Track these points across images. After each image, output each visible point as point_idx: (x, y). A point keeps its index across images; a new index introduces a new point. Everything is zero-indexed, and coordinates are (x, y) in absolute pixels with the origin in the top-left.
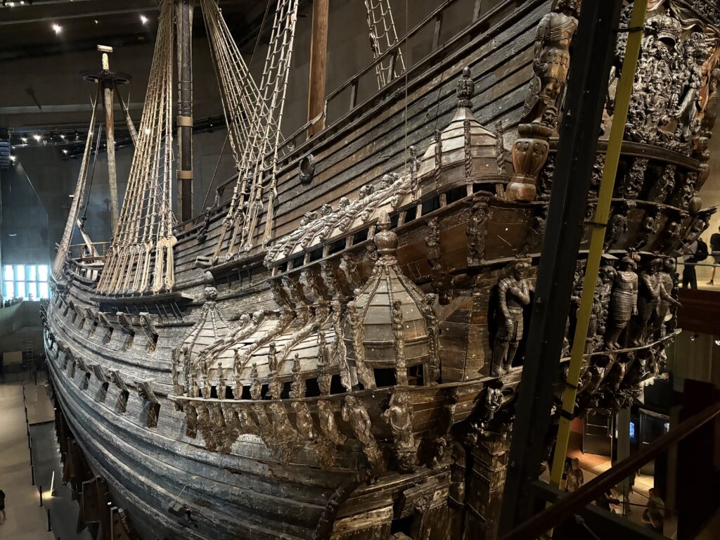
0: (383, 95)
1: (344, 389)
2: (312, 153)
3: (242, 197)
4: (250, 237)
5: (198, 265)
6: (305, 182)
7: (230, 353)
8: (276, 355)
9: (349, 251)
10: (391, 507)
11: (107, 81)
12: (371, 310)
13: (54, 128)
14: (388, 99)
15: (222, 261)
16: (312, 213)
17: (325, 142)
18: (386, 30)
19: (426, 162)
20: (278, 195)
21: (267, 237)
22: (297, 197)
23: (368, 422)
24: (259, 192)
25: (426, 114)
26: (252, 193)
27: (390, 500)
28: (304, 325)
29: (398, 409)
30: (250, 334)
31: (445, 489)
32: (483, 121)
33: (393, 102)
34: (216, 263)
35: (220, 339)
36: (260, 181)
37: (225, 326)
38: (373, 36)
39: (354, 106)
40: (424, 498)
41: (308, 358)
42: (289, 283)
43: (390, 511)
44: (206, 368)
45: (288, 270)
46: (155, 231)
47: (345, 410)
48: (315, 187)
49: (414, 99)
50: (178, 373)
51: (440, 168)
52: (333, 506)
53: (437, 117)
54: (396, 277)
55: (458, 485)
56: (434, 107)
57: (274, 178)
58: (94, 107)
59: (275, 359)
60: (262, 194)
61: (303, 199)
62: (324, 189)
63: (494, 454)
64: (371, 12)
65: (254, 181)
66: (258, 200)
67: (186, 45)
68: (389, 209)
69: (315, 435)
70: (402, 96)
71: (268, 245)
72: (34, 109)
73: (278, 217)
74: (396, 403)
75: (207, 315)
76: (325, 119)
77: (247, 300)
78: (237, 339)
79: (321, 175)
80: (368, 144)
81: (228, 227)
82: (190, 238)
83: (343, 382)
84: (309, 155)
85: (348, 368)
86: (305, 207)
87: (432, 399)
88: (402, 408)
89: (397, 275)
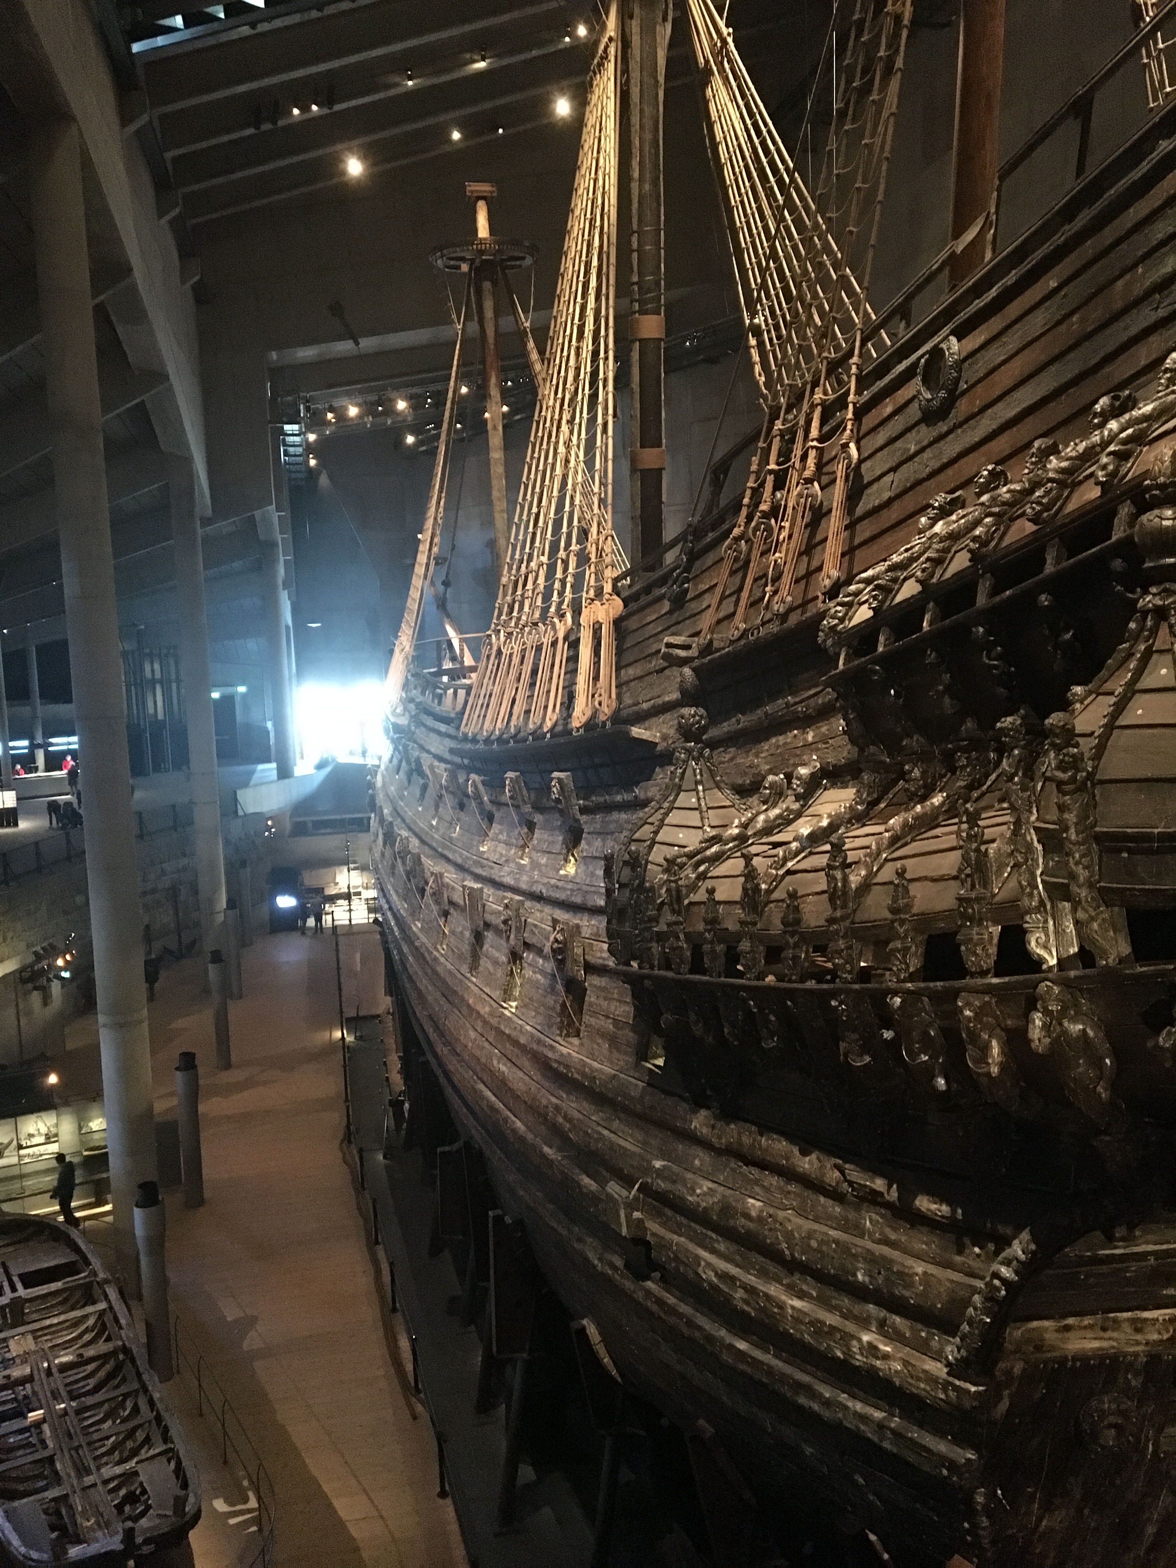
1: (1036, 964)
2: (953, 333)
3: (770, 479)
4: (786, 579)
5: (667, 656)
6: (930, 416)
7: (735, 865)
8: (848, 870)
9: (1053, 579)
11: (485, 265)
12: (1120, 738)
15: (722, 645)
16: (949, 497)
17: (993, 292)
20: (861, 461)
21: (832, 572)
22: (911, 458)
23: (1108, 1062)
24: (811, 462)
26: (795, 463)
28: (923, 799)
30: (785, 821)
34: (707, 649)
35: (714, 832)
36: (814, 433)
37: (728, 803)
41: (934, 880)
44: (679, 900)
45: (880, 649)
47: (1037, 1021)
48: (960, 425)
57: (850, 415)
58: (459, 328)
59: (845, 879)
60: (820, 466)
61: (929, 461)
62: (987, 424)
65: (800, 434)
66: (809, 481)
69: (954, 1086)
71: (832, 593)
72: (346, 347)
73: (861, 519)
75: (683, 773)
76: (992, 231)
77: (781, 738)
78: (755, 834)
79: (979, 388)
80: (1120, 276)
81: (736, 559)
82: (650, 598)
83: (1033, 944)
84: (946, 338)
85: (1049, 907)
86: (932, 483)
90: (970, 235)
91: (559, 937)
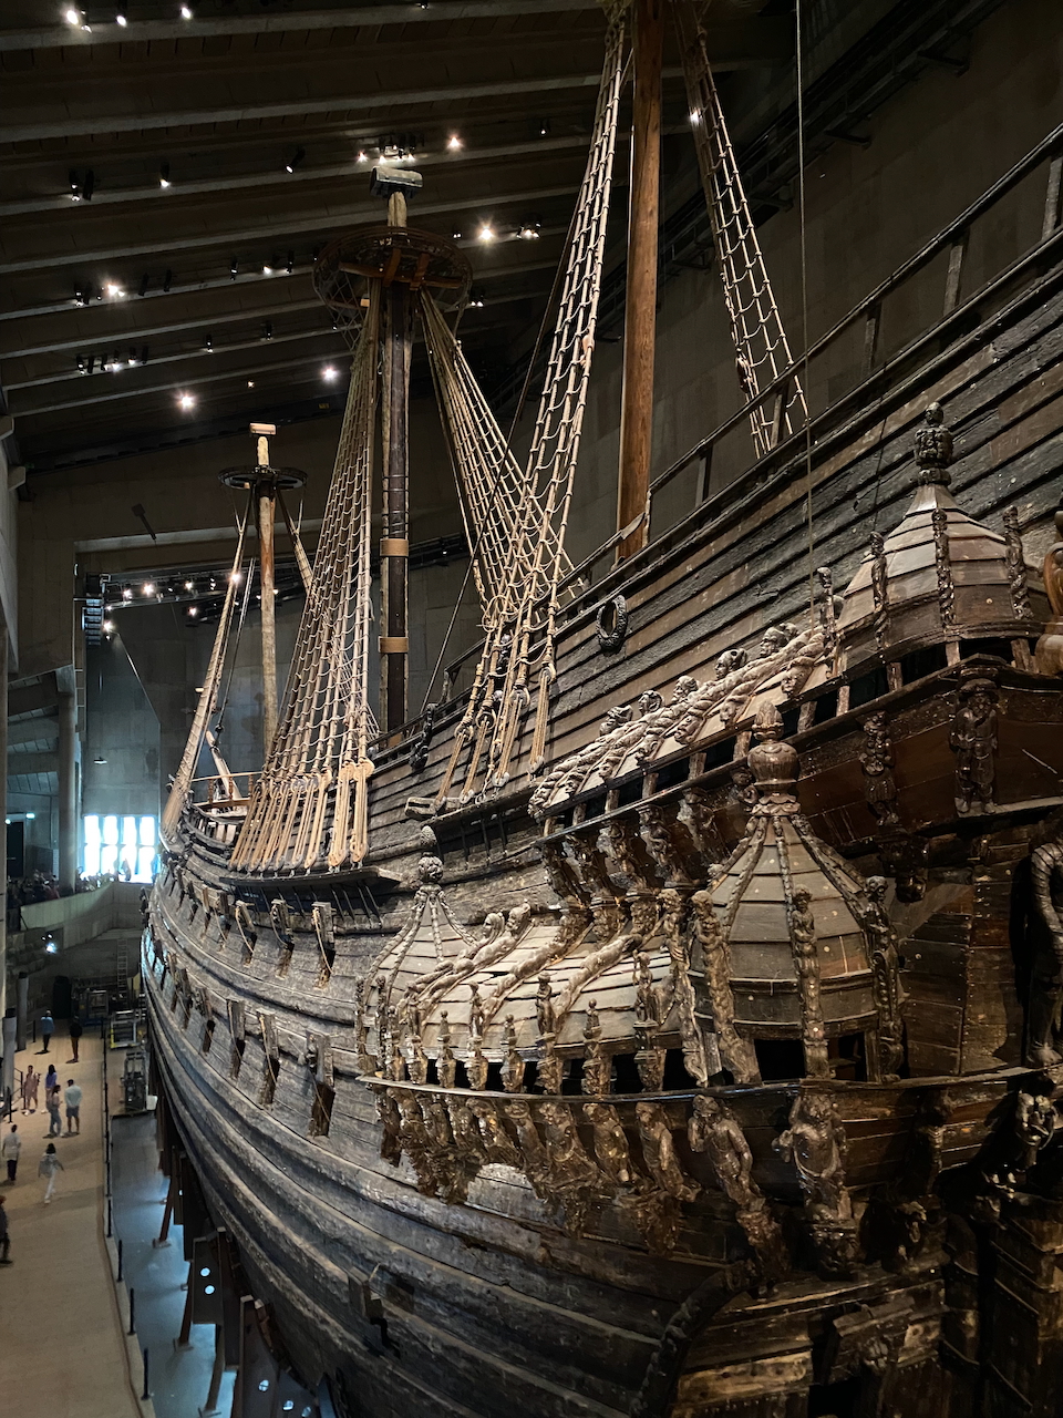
0: (762, 473)
1: (691, 1081)
2: (620, 593)
3: (492, 682)
4: (505, 759)
5: (409, 813)
6: (606, 650)
7: (463, 992)
8: (552, 1000)
9: (694, 785)
10: (807, 1355)
11: (265, 485)
12: (744, 910)
13: (175, 572)
14: (772, 479)
15: (454, 805)
16: (623, 709)
17: (648, 570)
18: (769, 348)
19: (854, 598)
20: (557, 677)
21: (537, 759)
22: (593, 678)
23: (746, 1155)
24: (522, 673)
25: (851, 503)
26: (510, 672)
27: (803, 1338)
28: (609, 939)
29: (808, 1131)
30: (504, 952)
31: (931, 1324)
32: (976, 510)
33: (783, 484)
34: (442, 810)
35: (447, 961)
36: (524, 652)
37: (457, 936)
38: (744, 364)
39: (705, 495)
40: (885, 1341)
41: (618, 1010)
42: (578, 850)
43: (804, 1363)
44: (418, 1021)
45: (575, 823)
46: (336, 751)
47: (695, 1126)
48: (629, 658)
49: (827, 475)
50: (367, 1029)
51: (884, 609)
52: (676, 1339)
53: (876, 509)
54: (798, 840)
55: (964, 1316)
56: (869, 489)
57: (549, 643)
58: (241, 531)
59: (550, 1008)
60: (528, 676)
61: (608, 681)
62: (648, 660)
63: (1046, 1248)
64: (739, 319)
65: (514, 652)
66: (521, 687)
67: (397, 410)
68: (778, 697)
69: (635, 1176)
70: (800, 472)
71: (538, 773)
72: (145, 539)
73: (557, 718)
74: (805, 1118)
75: (422, 912)
76: (647, 526)
77: (499, 883)
78: (478, 965)
79: (640, 634)
80: (735, 569)
81: (466, 740)
82: (397, 761)
83: (690, 1064)
84: (617, 596)
85: (700, 1036)
86: (609, 698)
87: (888, 1112)
88: (818, 1129)
89: (800, 836)
90: (632, 527)
91: (312, 1048)
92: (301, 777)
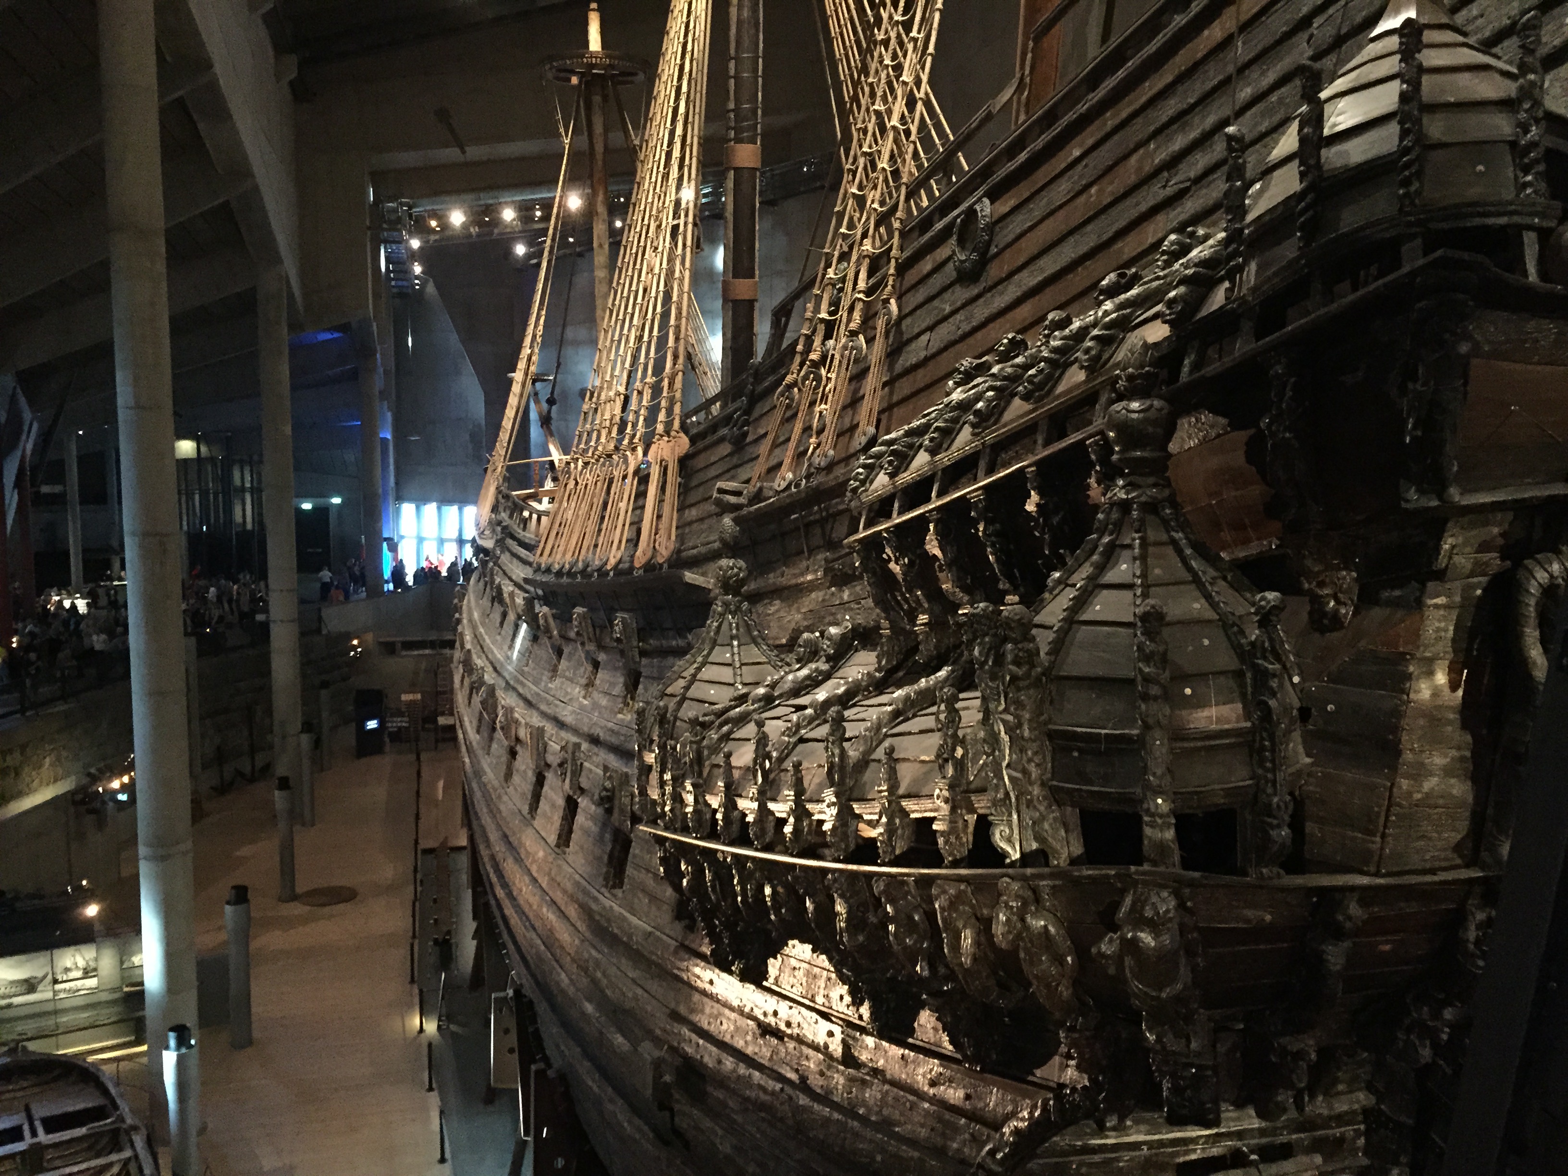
1: (999, 858)
2: (985, 195)
3: (821, 328)
4: (830, 431)
5: (717, 502)
6: (963, 278)
7: (750, 730)
8: (845, 744)
11: (596, 80)
12: (1078, 634)
14: (1195, 6)
15: (769, 494)
16: (973, 363)
17: (1023, 157)
20: (901, 318)
22: (945, 319)
23: (1069, 959)
24: (857, 315)
25: (1305, 36)
26: (843, 314)
28: (931, 670)
29: (1147, 938)
30: (814, 682)
34: (758, 497)
35: (743, 690)
36: (862, 285)
37: (763, 659)
39: (1105, 37)
42: (901, 551)
44: (700, 761)
45: (895, 516)
46: (651, 420)
47: (1002, 917)
48: (990, 289)
50: (648, 768)
51: (1313, 186)
54: (1164, 537)
57: (892, 271)
58: (567, 141)
59: (843, 752)
60: (864, 319)
61: (960, 324)
62: (1012, 292)
65: (849, 285)
66: (853, 334)
68: (1157, 332)
72: (452, 154)
73: (901, 376)
74: (1139, 921)
75: (719, 627)
76: (1026, 93)
77: (820, 594)
78: (780, 696)
79: (1007, 254)
80: (1135, 150)
81: (788, 407)
82: (715, 437)
83: (998, 837)
84: (979, 200)
85: (1013, 800)
86: (960, 347)
87: (1268, 918)
88: (1157, 936)
89: (1168, 532)
90: (1007, 95)
91: (608, 784)
92: (609, 456)
